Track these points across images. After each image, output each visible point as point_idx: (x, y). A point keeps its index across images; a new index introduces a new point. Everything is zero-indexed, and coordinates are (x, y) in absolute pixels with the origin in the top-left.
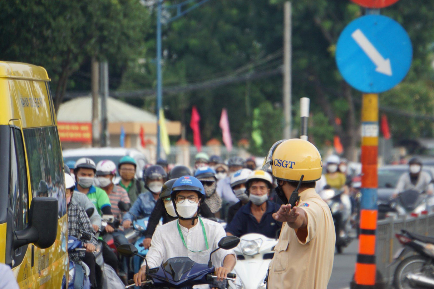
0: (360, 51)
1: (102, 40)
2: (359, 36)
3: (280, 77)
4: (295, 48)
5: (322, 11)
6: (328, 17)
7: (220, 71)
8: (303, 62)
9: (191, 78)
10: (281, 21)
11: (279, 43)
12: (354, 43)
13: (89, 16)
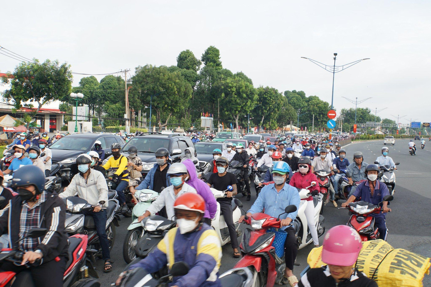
0: (330, 124)
1: (292, 118)
2: (330, 122)
3: (312, 123)
4: (314, 120)
5: (318, 115)
6: (318, 116)
7: (305, 122)
8: (315, 121)
9: (301, 123)
10: (313, 117)
11: (312, 119)
12: (329, 123)
13: (291, 116)
